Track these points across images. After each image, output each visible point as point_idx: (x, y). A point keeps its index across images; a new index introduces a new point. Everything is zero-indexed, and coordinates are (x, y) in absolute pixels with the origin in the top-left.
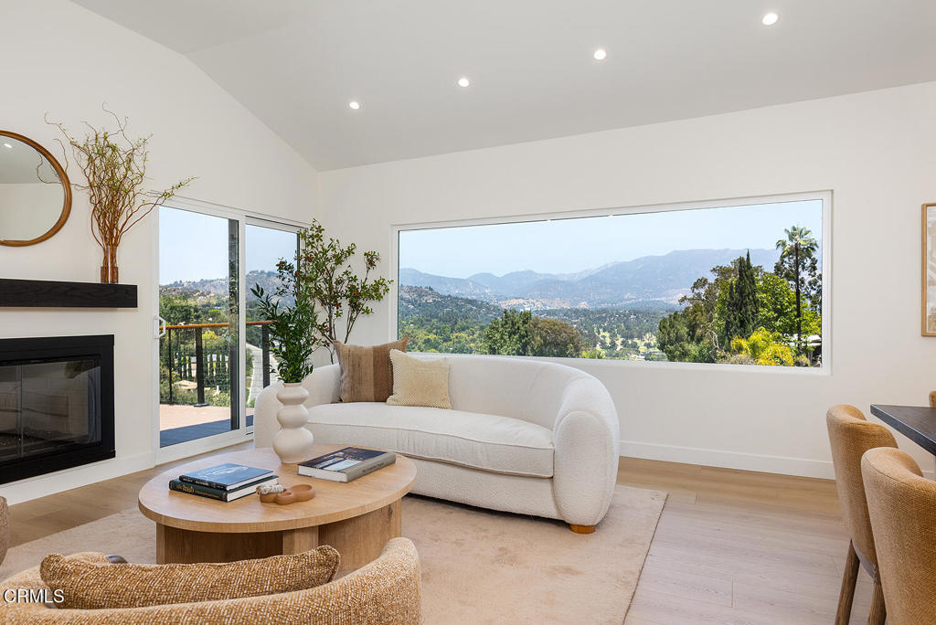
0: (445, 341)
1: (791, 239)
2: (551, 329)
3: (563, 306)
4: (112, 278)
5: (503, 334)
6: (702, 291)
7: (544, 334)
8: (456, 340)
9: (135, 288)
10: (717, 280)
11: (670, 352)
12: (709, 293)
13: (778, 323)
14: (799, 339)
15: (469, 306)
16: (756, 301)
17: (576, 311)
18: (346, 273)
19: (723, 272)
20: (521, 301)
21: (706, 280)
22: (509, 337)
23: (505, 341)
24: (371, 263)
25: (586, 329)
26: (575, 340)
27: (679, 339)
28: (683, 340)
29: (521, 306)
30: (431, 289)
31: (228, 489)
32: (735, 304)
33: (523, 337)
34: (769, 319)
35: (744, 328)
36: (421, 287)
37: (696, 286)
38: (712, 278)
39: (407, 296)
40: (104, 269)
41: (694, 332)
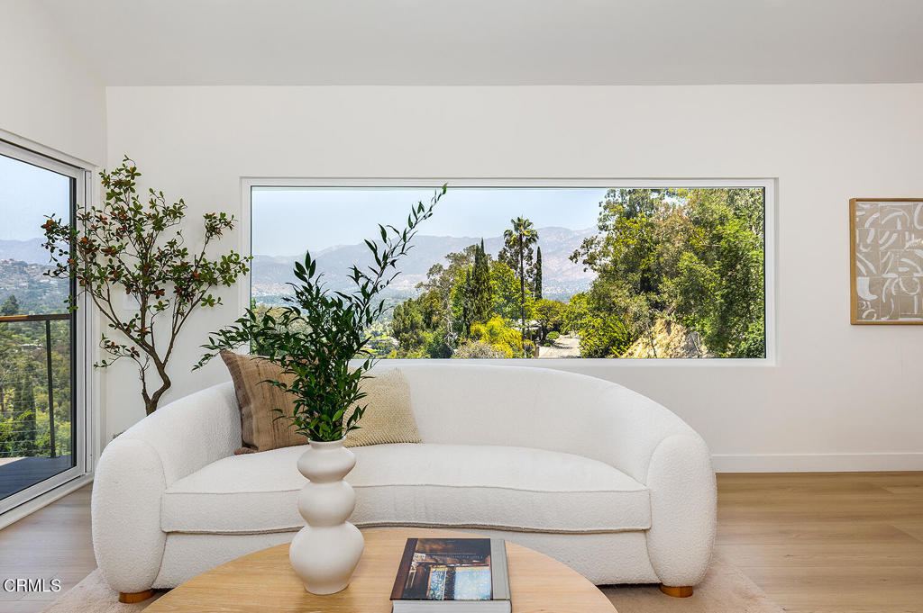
1: (516, 229)
6: (437, 277)
10: (450, 266)
11: (406, 340)
12: (443, 280)
13: (508, 309)
14: (523, 324)
16: (489, 289)
18: (170, 243)
19: (457, 259)
21: (441, 267)
24: (212, 230)
27: (414, 326)
28: (417, 328)
32: (472, 291)
34: (500, 306)
35: (481, 314)
37: (431, 272)
38: (446, 265)
41: (430, 319)
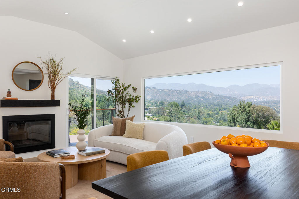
0: (217, 114)
2: (261, 110)
4: (54, 98)
5: (238, 112)
7: (258, 112)
8: (221, 114)
9: (60, 101)
15: (228, 99)
18: (127, 94)
20: (252, 97)
22: (242, 113)
23: (240, 115)
24: (135, 90)
26: (274, 115)
29: (252, 99)
30: (210, 92)
31: (55, 154)
33: (248, 113)
36: (206, 92)
39: (200, 95)
40: (52, 96)
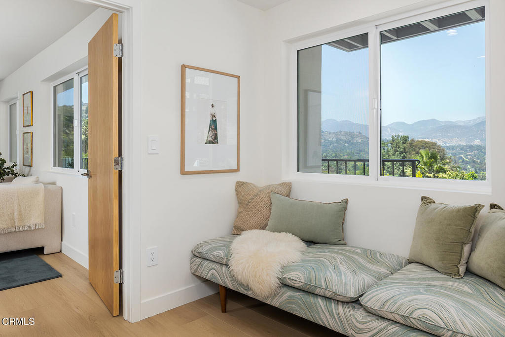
3: (460, 143)
17: (471, 147)
25: (479, 159)
36: (354, 132)
39: (343, 138)
